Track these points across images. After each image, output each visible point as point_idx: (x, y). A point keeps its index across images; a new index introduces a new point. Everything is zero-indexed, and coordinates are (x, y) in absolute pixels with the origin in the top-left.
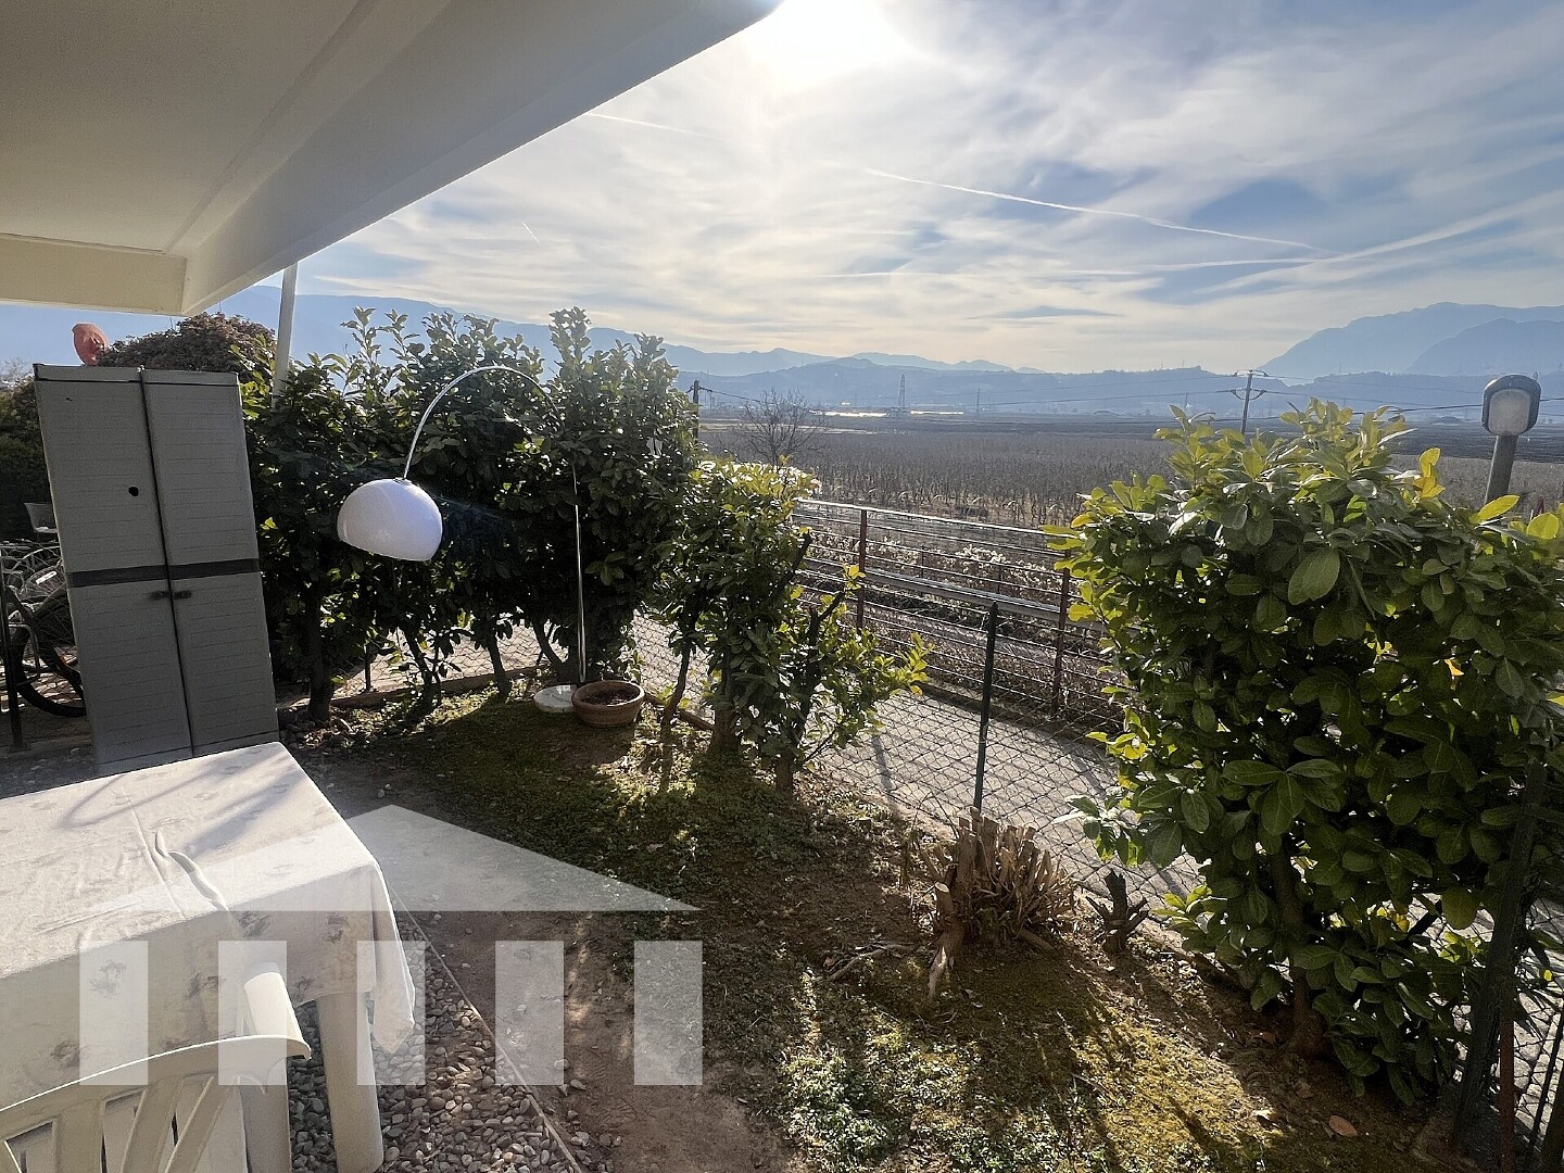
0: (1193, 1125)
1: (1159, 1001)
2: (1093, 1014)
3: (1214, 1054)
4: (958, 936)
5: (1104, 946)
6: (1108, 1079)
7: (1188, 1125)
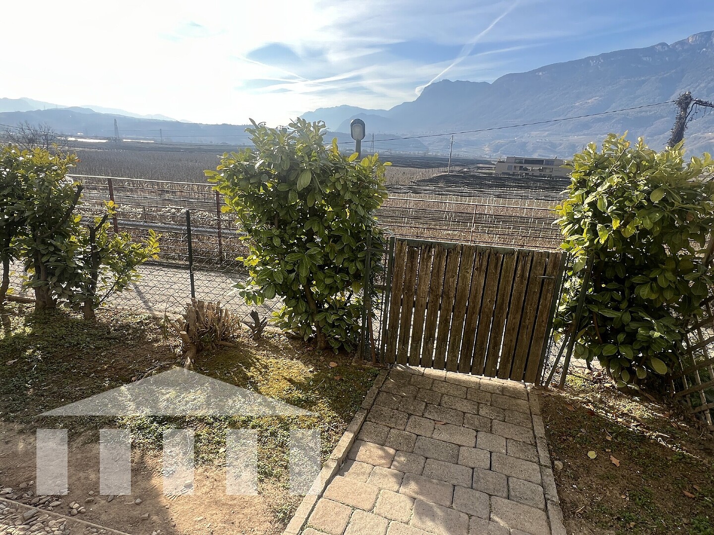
0: (290, 380)
1: (275, 350)
2: (252, 360)
3: (294, 360)
4: (194, 350)
5: (253, 339)
6: (260, 377)
7: (289, 381)
